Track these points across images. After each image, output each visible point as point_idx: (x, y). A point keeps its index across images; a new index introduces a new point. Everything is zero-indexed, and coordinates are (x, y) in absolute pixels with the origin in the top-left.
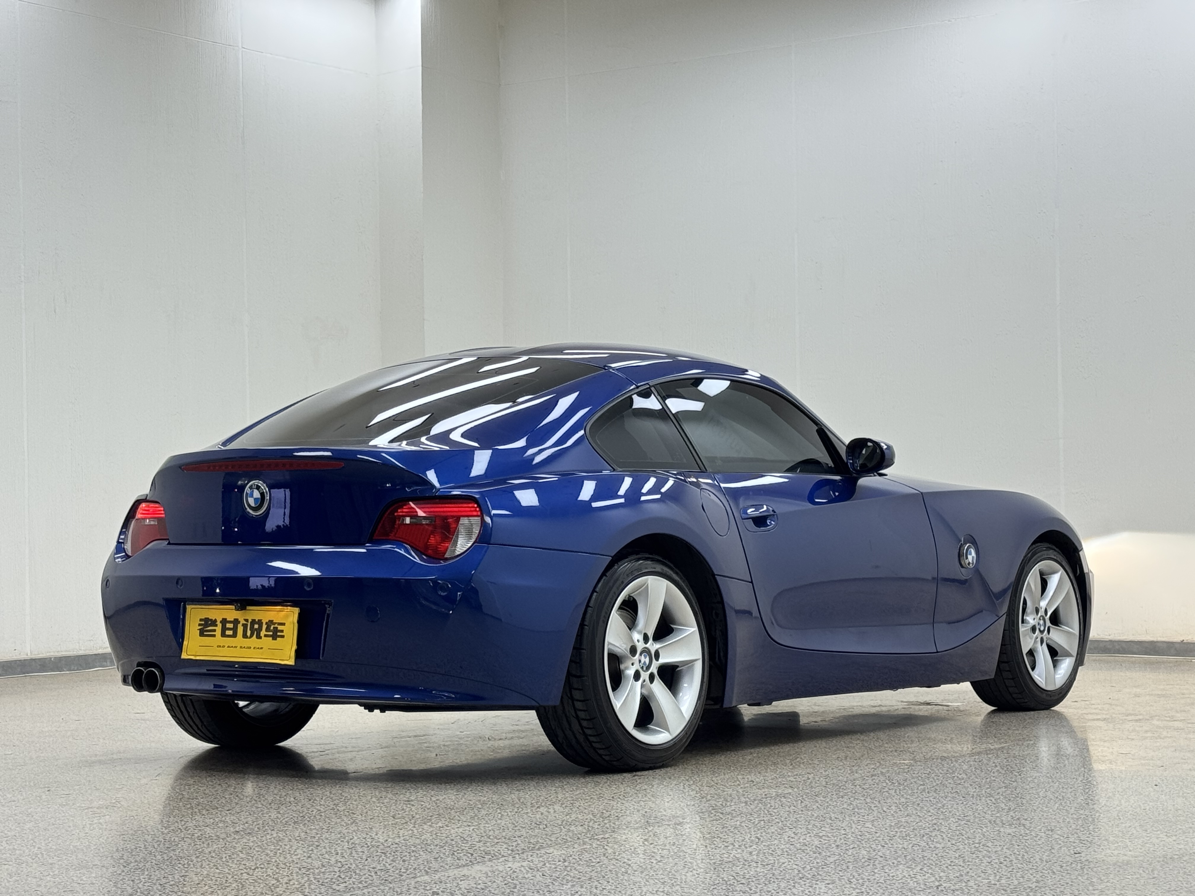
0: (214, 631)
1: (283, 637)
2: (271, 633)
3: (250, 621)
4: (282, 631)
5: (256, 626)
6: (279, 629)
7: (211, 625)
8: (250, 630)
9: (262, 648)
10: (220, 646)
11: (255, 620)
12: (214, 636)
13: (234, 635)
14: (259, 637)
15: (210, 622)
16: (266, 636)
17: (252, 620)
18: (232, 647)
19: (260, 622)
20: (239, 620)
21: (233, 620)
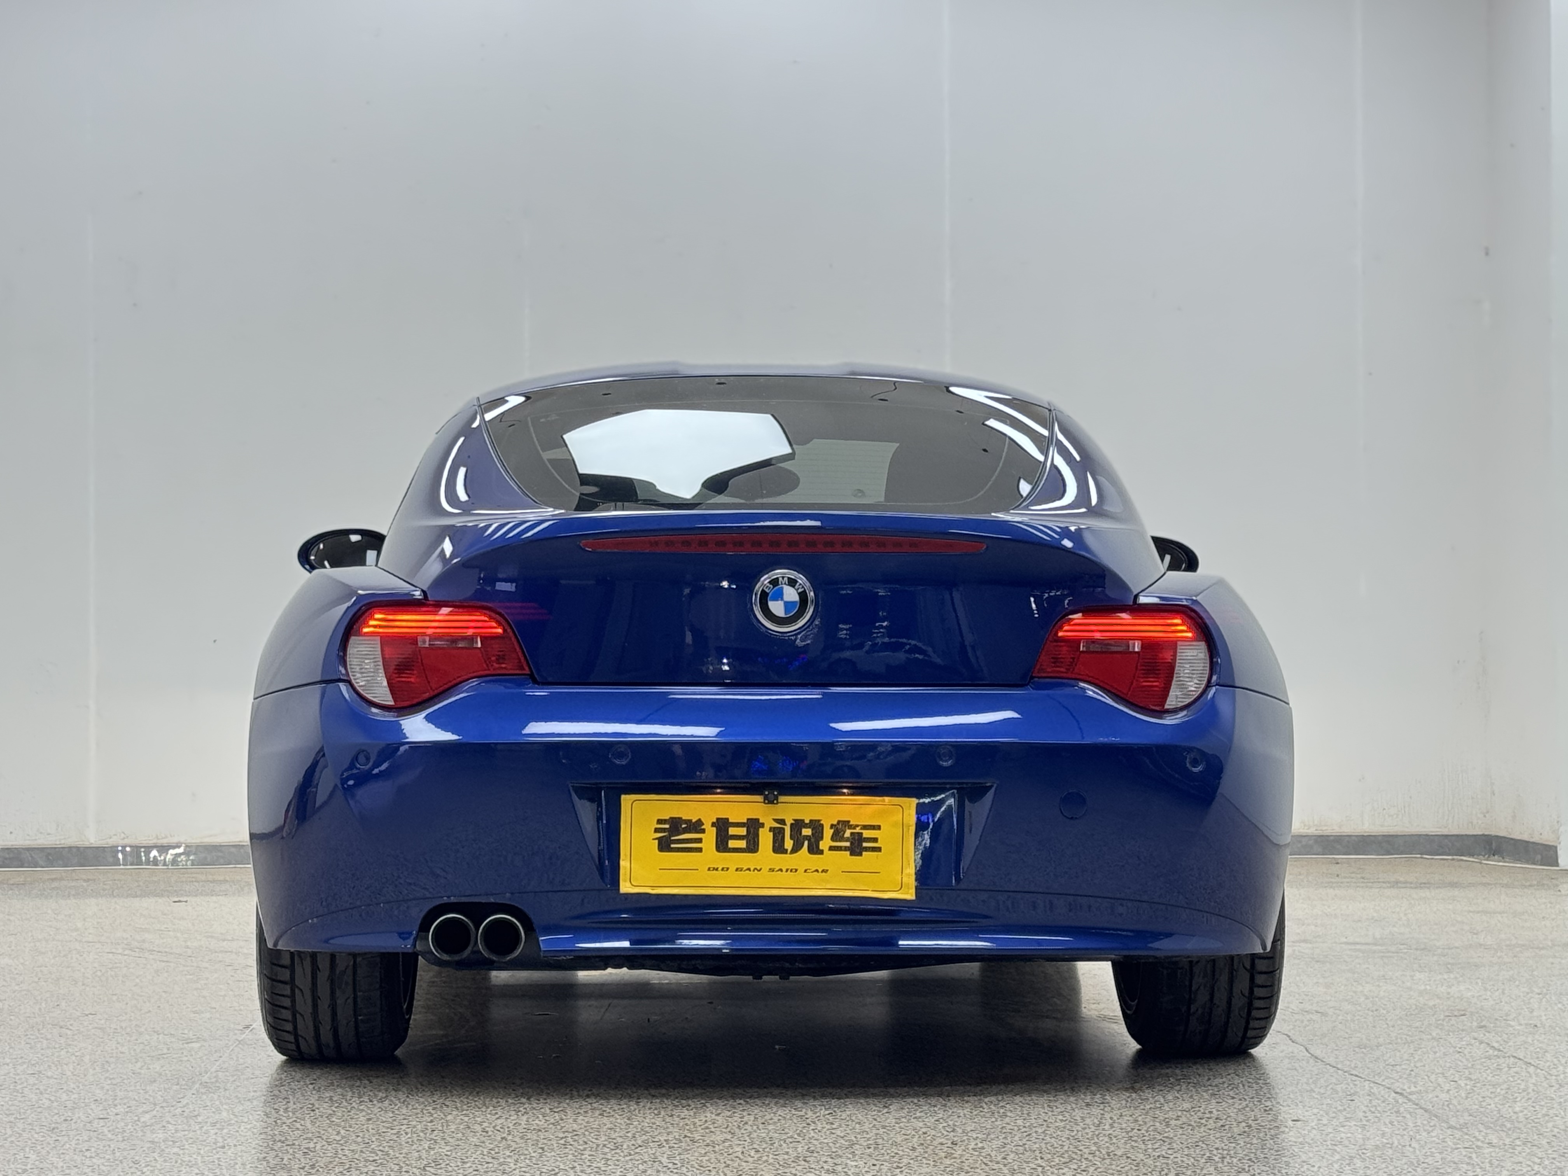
0: (700, 841)
1: (878, 849)
2: (848, 844)
3: (789, 822)
4: (875, 840)
5: (807, 832)
6: (864, 836)
7: (685, 831)
8: (792, 838)
9: (825, 871)
10: (716, 869)
11: (803, 821)
12: (700, 850)
14: (815, 849)
15: (684, 826)
16: (831, 848)
17: (796, 820)
18: (749, 869)
19: (817, 827)
20: (761, 821)
21: (745, 821)
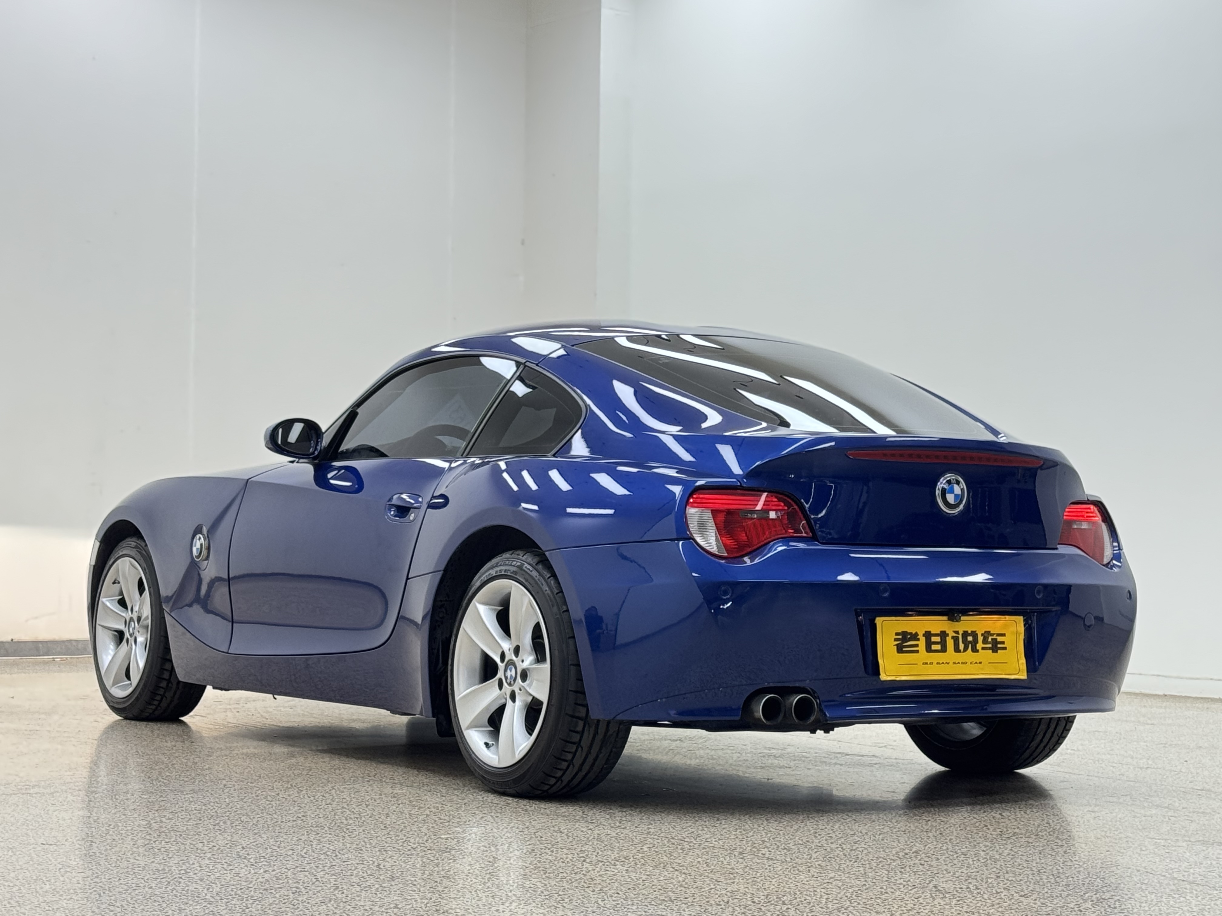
0: (917, 646)
1: (1005, 648)
2: (990, 646)
3: (961, 633)
4: (1003, 643)
5: (970, 638)
6: (998, 640)
7: (910, 640)
8: (963, 642)
9: (980, 663)
10: (926, 663)
11: (967, 632)
12: (917, 652)
13: (944, 649)
14: (975, 650)
15: (909, 636)
16: (983, 649)
17: (964, 632)
18: (943, 663)
19: (974, 634)
20: (947, 632)
21: (939, 632)
